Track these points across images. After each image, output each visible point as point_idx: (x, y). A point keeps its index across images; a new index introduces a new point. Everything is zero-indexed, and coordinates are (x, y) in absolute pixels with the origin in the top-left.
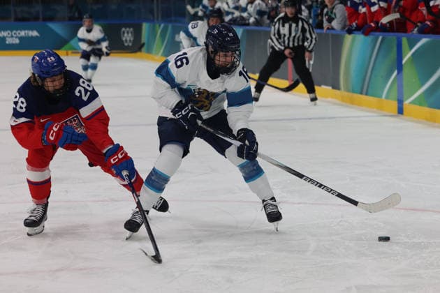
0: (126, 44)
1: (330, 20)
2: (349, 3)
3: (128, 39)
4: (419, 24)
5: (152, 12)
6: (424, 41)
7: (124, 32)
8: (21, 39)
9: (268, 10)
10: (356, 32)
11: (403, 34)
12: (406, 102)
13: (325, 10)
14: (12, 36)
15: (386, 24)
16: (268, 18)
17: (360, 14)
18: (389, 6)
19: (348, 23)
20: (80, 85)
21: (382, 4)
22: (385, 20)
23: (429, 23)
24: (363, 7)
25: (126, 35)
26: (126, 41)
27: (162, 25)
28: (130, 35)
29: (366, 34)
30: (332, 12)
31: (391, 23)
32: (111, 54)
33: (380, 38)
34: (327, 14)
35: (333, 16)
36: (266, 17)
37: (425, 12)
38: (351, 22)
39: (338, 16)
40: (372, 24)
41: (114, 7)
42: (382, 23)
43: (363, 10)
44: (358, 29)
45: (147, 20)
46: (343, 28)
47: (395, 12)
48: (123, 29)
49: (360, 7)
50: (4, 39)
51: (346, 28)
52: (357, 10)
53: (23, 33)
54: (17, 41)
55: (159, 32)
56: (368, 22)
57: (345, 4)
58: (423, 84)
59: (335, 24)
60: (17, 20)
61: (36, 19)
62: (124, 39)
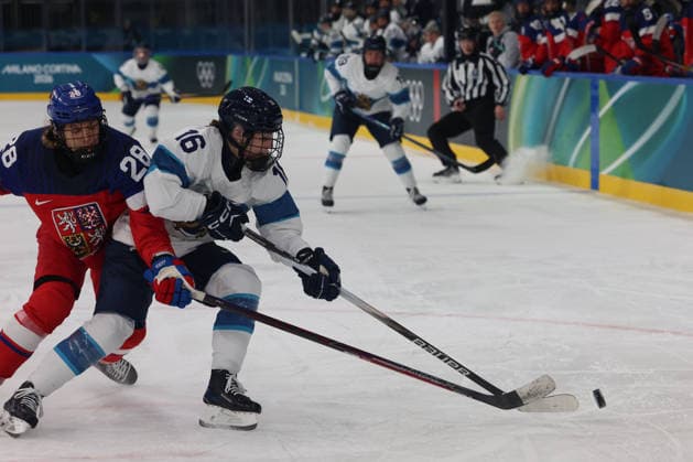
0: (203, 85)
1: (497, 53)
2: (523, 30)
3: (207, 78)
4: (623, 61)
5: (241, 39)
6: (630, 85)
7: (201, 69)
8: (56, 76)
9: (405, 39)
10: (533, 71)
11: (600, 75)
12: (604, 173)
13: (490, 40)
14: (43, 73)
15: (575, 61)
16: (407, 50)
17: (538, 46)
18: (581, 36)
19: (521, 58)
20: (129, 154)
21: (571, 32)
22: (575, 55)
23: (637, 59)
24: (544, 35)
25: (204, 72)
26: (204, 80)
27: (256, 59)
28: (209, 72)
29: (547, 74)
30: (499, 42)
31: (583, 58)
32: (183, 100)
33: (567, 80)
34: (492, 45)
35: (500, 48)
36: (403, 48)
37: (632, 44)
38: (525, 57)
39: (507, 48)
40: (557, 61)
41: (187, 32)
42: (570, 60)
43: (542, 40)
44: (536, 67)
45: (232, 51)
46: (514, 66)
47: (589, 43)
48: (200, 64)
49: (539, 36)
50: (31, 76)
51: (519, 66)
52: (534, 40)
53: (58, 68)
54: (49, 80)
55: (251, 69)
56: (550, 57)
57: (518, 31)
58: (627, 147)
59: (502, 59)
60: (52, 49)
61: (77, 48)
62: (201, 78)
